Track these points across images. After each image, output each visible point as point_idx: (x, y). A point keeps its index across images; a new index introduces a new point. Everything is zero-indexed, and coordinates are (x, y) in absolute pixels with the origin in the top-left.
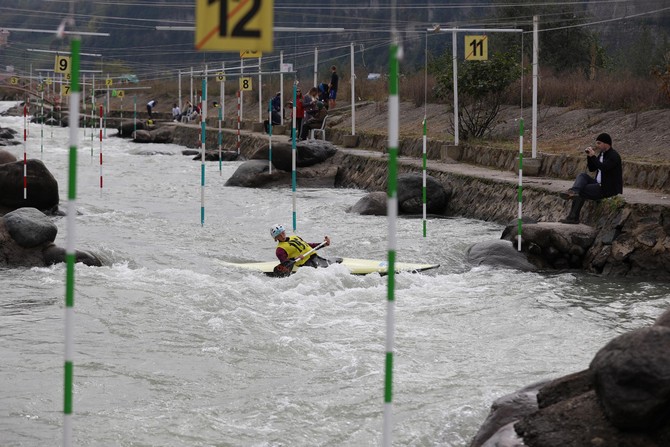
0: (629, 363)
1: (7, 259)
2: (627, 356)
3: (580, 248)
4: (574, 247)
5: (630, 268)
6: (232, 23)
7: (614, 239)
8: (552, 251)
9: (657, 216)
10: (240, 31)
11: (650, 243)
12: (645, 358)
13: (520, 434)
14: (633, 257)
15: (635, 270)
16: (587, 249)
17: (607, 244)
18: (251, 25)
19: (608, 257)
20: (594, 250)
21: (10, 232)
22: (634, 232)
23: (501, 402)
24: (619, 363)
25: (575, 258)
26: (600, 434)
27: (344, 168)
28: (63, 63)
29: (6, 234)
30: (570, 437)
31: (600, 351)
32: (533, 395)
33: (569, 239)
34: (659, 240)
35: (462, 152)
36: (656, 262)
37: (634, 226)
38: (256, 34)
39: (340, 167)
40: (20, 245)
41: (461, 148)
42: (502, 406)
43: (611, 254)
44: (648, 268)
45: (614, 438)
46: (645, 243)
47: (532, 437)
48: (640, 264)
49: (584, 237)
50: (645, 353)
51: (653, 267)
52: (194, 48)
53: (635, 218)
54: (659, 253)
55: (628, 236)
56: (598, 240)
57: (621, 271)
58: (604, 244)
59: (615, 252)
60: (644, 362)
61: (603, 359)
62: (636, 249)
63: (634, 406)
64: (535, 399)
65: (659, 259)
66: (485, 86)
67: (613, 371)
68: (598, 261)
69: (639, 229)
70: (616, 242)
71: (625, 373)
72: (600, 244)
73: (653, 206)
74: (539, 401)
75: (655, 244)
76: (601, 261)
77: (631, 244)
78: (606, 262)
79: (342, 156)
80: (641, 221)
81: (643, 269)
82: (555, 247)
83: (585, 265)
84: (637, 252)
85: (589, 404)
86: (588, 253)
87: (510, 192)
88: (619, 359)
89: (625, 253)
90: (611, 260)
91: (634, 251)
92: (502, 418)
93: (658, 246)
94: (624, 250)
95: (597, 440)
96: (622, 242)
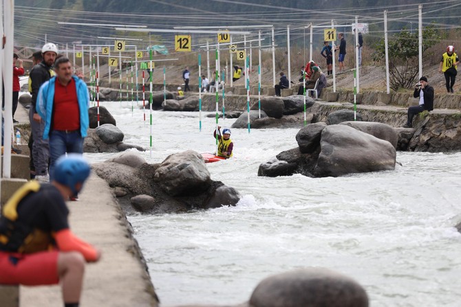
1: (99, 150)
3: (406, 139)
4: (403, 139)
5: (428, 147)
6: (182, 46)
7: (421, 133)
9: (443, 119)
10: (184, 47)
11: (438, 134)
14: (430, 142)
15: (430, 148)
16: (410, 139)
17: (418, 136)
18: (186, 46)
20: (412, 140)
21: (100, 136)
22: (431, 128)
25: (403, 145)
27: (318, 115)
28: (120, 45)
29: (98, 137)
33: (400, 135)
34: (443, 132)
35: (391, 98)
36: (440, 144)
37: (431, 126)
38: (187, 48)
39: (316, 114)
40: (105, 142)
41: (391, 95)
43: (419, 142)
44: (437, 147)
45: (300, 154)
46: (436, 134)
48: (433, 145)
49: (408, 133)
51: (439, 146)
52: (175, 51)
53: (432, 121)
54: (442, 139)
55: (428, 131)
56: (415, 135)
59: (421, 140)
65: (442, 142)
66: (407, 51)
68: (413, 145)
69: (433, 127)
70: (422, 135)
73: (441, 115)
75: (440, 134)
77: (429, 135)
78: (417, 146)
79: (318, 106)
80: (434, 123)
81: (434, 148)
84: (432, 139)
86: (410, 142)
87: (391, 117)
89: (426, 140)
90: (419, 144)
91: (430, 138)
93: (442, 135)
94: (425, 138)
95: (296, 155)
96: (424, 134)
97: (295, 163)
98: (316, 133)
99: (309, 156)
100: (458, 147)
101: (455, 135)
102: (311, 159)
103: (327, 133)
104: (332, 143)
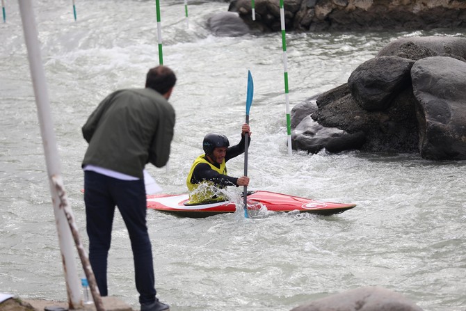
0: (370, 76)
2: (369, 73)
5: (330, 24)
7: (316, 4)
8: (269, 17)
11: (344, 5)
12: (378, 72)
13: (315, 120)
14: (332, 16)
15: (334, 26)
16: (295, 13)
17: (311, 8)
19: (313, 18)
20: (301, 14)
23: (297, 107)
24: (365, 77)
26: (358, 114)
30: (342, 117)
31: (354, 72)
32: (314, 102)
34: (350, 1)
36: (349, 19)
42: (298, 109)
43: (315, 16)
44: (344, 23)
45: (366, 115)
46: (340, 4)
47: (323, 120)
48: (339, 21)
49: (292, 4)
50: (378, 70)
51: (347, 22)
54: (351, 11)
56: (304, 6)
57: (324, 28)
58: (308, 8)
59: (318, 13)
60: (378, 74)
61: (356, 76)
62: (333, 10)
63: (375, 97)
64: (316, 104)
65: (351, 16)
67: (363, 81)
68: (305, 21)
70: (317, 6)
71: (368, 81)
72: (305, 9)
74: (318, 104)
75: (347, 4)
76: (308, 21)
77: (329, 7)
78: (312, 22)
81: (340, 24)
82: (271, 14)
83: (295, 25)
84: (335, 12)
85: (349, 101)
86: (297, 16)
88: (365, 75)
89: (325, 14)
90: (315, 20)
91: (332, 11)
92: (299, 116)
93: (350, 6)
94: (324, 11)
95: (357, 117)
96: (322, 6)
97: (361, 132)
98: (395, 75)
99: (386, 117)
100: (378, 22)
101: (370, 5)
102: (391, 124)
103: (426, 77)
104: (441, 96)
